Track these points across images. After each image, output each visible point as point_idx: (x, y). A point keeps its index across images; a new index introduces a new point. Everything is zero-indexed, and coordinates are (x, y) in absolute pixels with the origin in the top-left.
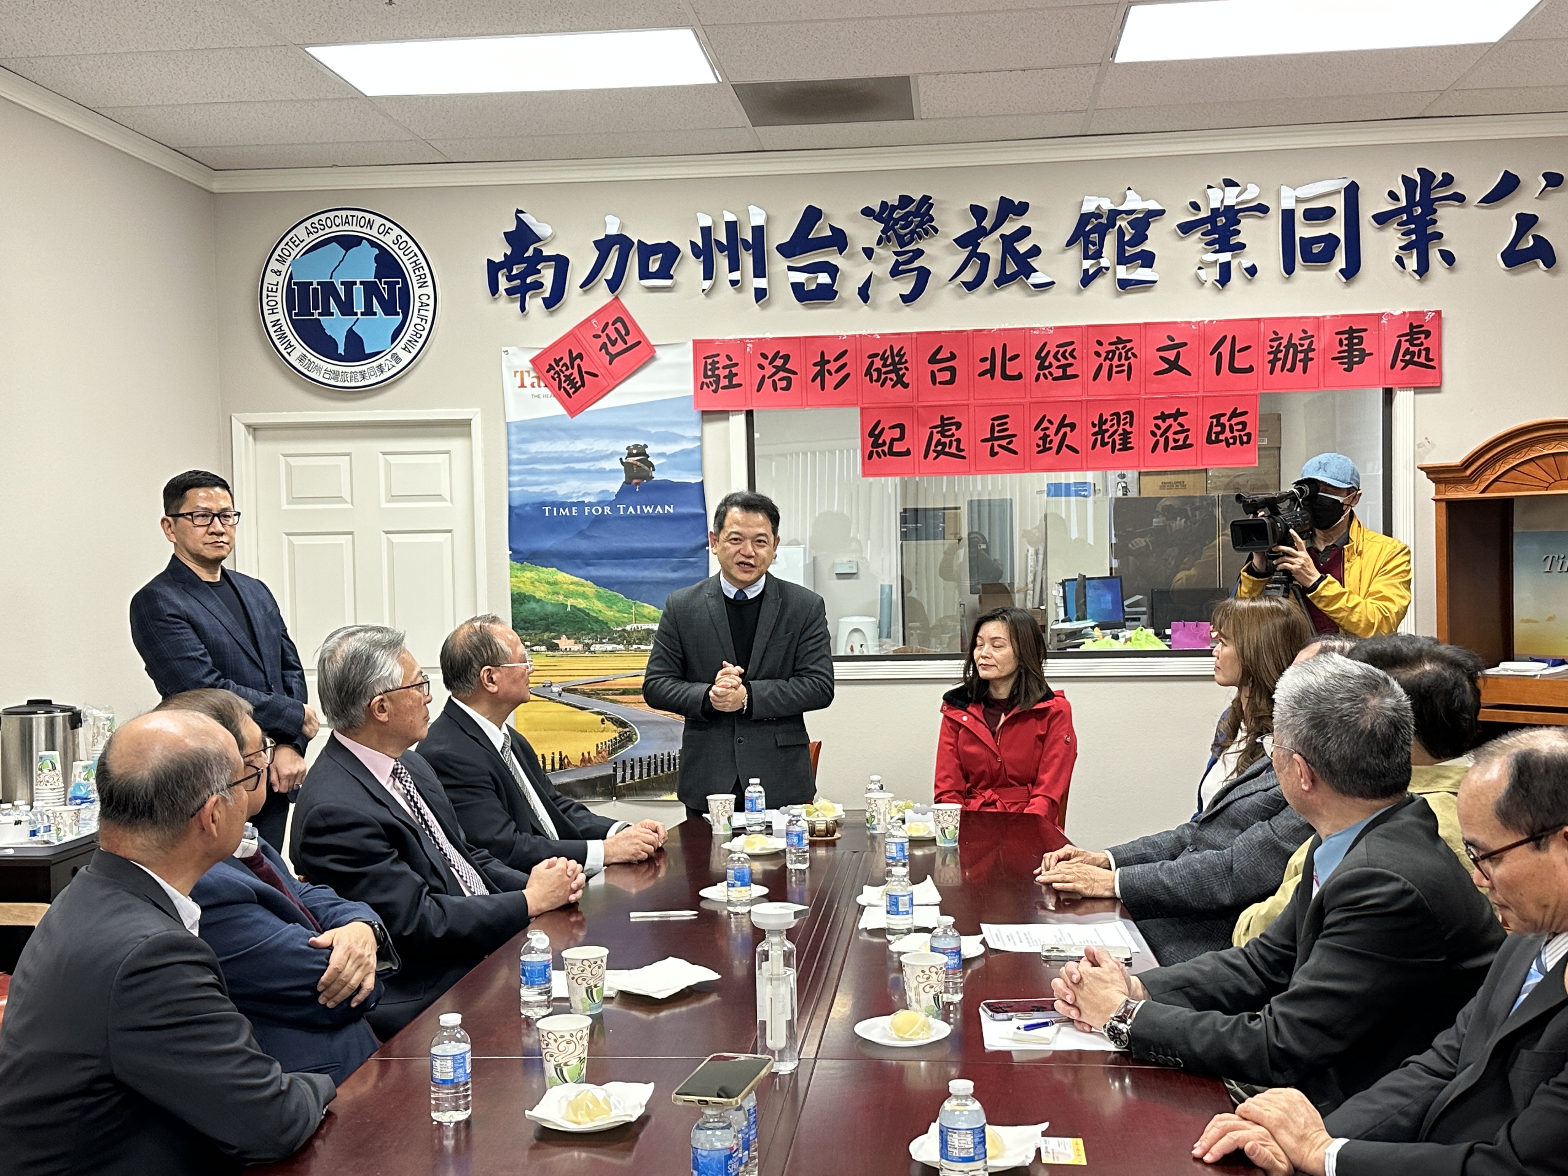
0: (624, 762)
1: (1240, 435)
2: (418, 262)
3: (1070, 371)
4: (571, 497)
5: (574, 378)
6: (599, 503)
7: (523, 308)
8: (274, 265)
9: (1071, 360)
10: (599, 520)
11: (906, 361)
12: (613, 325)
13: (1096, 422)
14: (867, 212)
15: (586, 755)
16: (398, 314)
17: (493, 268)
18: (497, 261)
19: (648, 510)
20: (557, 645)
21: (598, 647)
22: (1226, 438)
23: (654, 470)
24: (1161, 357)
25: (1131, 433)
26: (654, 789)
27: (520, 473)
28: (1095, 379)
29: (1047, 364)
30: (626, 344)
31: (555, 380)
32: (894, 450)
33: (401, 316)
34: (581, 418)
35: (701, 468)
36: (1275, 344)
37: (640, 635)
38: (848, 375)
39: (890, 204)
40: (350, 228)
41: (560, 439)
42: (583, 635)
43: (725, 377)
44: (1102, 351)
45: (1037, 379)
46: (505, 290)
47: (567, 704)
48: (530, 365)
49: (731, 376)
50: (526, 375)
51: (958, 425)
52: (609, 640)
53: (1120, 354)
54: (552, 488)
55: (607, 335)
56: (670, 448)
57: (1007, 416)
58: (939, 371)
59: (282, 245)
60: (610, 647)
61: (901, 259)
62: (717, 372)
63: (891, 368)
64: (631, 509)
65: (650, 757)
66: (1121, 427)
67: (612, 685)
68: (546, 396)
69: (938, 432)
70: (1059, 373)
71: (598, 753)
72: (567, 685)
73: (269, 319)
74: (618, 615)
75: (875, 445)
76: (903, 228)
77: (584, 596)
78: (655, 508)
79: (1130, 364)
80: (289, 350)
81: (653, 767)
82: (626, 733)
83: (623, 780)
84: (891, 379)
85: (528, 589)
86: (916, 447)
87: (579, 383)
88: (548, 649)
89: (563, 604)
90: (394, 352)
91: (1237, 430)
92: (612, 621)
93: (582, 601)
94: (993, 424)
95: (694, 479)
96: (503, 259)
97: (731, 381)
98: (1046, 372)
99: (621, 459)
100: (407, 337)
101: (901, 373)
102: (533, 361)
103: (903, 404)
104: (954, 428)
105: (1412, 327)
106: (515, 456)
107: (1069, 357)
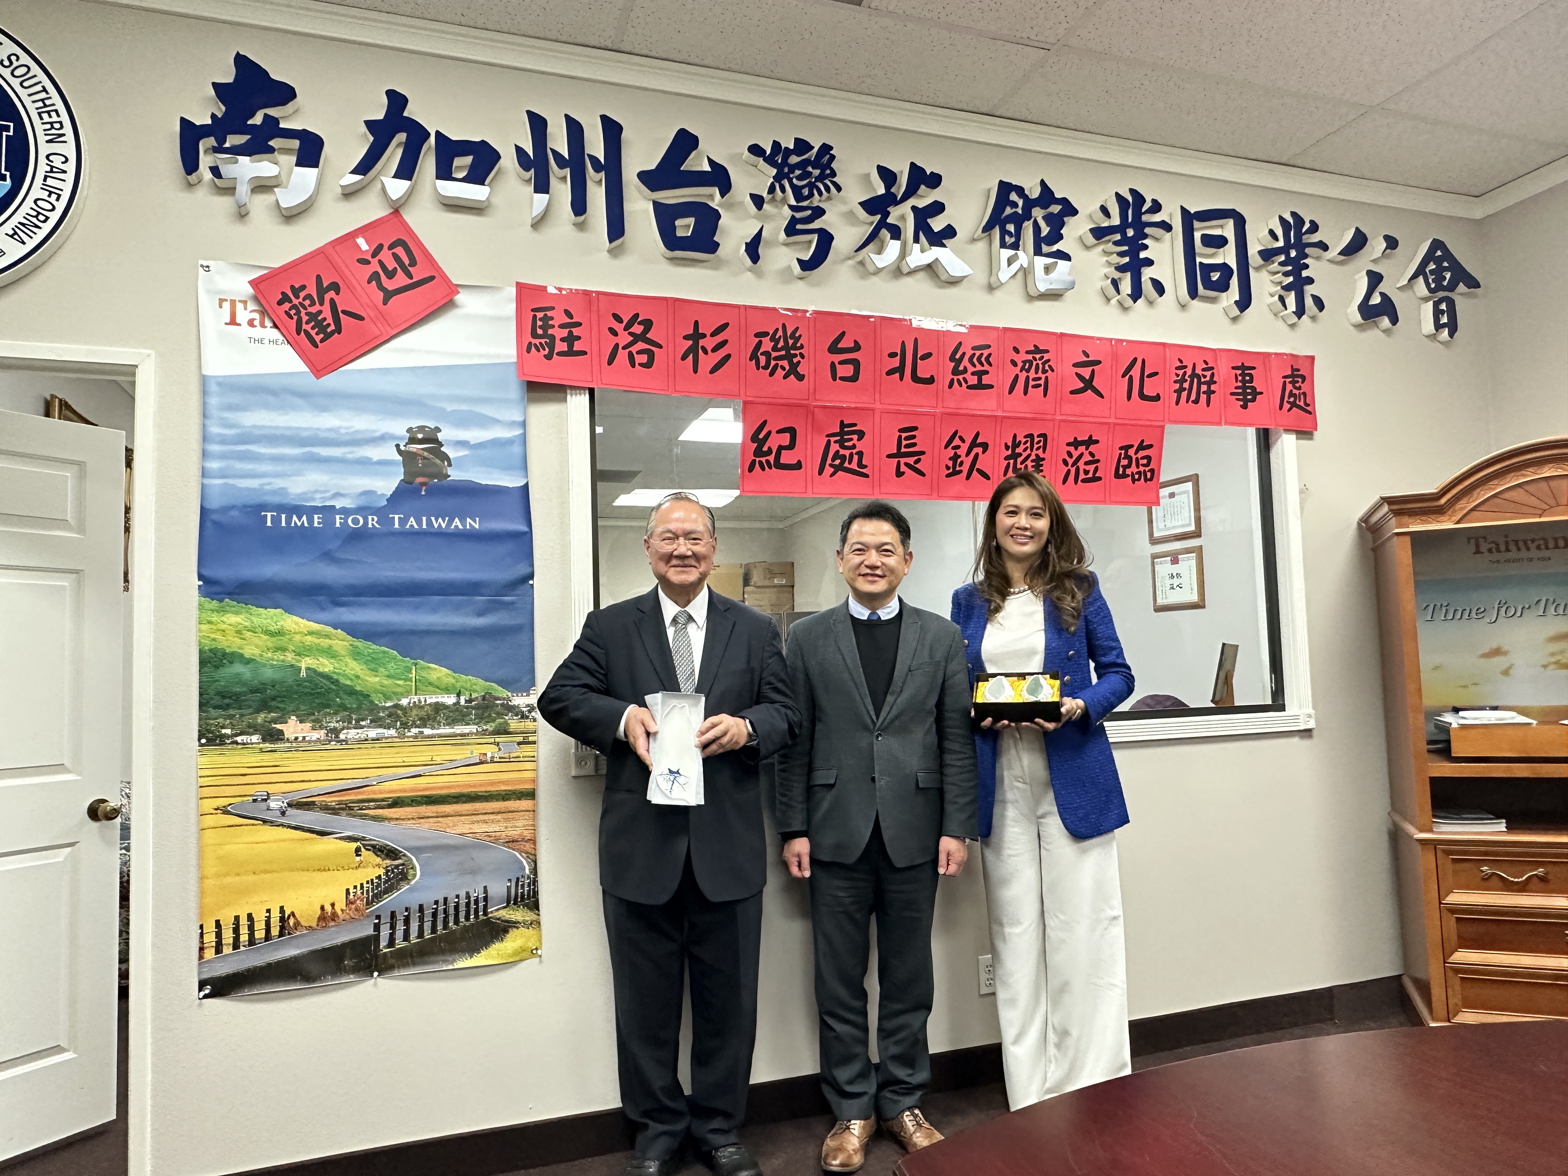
0: (393, 915)
1: (1145, 470)
2: (48, 101)
3: (986, 380)
4: (314, 499)
5: (325, 319)
6: (359, 510)
9: (986, 367)
10: (358, 536)
11: (802, 347)
12: (391, 247)
13: (1010, 444)
14: (756, 150)
15: (328, 908)
16: (4, 178)
17: (190, 133)
18: (198, 123)
19: (440, 523)
20: (281, 732)
21: (352, 734)
22: (1132, 473)
23: (450, 465)
24: (1076, 374)
25: (1043, 459)
26: (442, 952)
27: (223, 456)
28: (1010, 393)
29: (961, 368)
30: (411, 277)
31: (292, 318)
32: (782, 461)
33: (8, 183)
34: (331, 381)
35: (524, 466)
36: (1181, 372)
37: (423, 713)
38: (728, 356)
39: (783, 145)
41: (294, 408)
42: (330, 714)
43: (562, 340)
44: (1019, 359)
45: (950, 386)
47: (296, 828)
48: (250, 290)
49: (571, 339)
50: (239, 307)
51: (861, 435)
52: (372, 721)
53: (1038, 364)
54: (279, 483)
55: (380, 262)
56: (475, 435)
57: (916, 428)
58: (840, 363)
60: (373, 733)
61: (798, 215)
62: (550, 332)
63: (783, 353)
64: (412, 521)
65: (436, 902)
66: (1034, 452)
67: (374, 793)
68: (275, 342)
69: (835, 442)
70: (973, 380)
71: (349, 903)
72: (296, 797)
74: (386, 682)
75: (758, 452)
76: (799, 178)
77: (330, 653)
78: (451, 521)
79: (1047, 378)
81: (441, 916)
82: (397, 867)
83: (391, 942)
84: (783, 368)
85: (230, 643)
86: (809, 458)
87: (332, 327)
88: (264, 740)
89: (292, 666)
91: (1143, 465)
92: (377, 691)
93: (326, 662)
94: (900, 436)
95: (513, 482)
97: (571, 346)
98: (961, 377)
99: (398, 446)
100: (18, 218)
101: (795, 360)
102: (254, 283)
103: (796, 401)
104: (855, 437)
105: (1293, 370)
106: (215, 429)
107: (985, 363)
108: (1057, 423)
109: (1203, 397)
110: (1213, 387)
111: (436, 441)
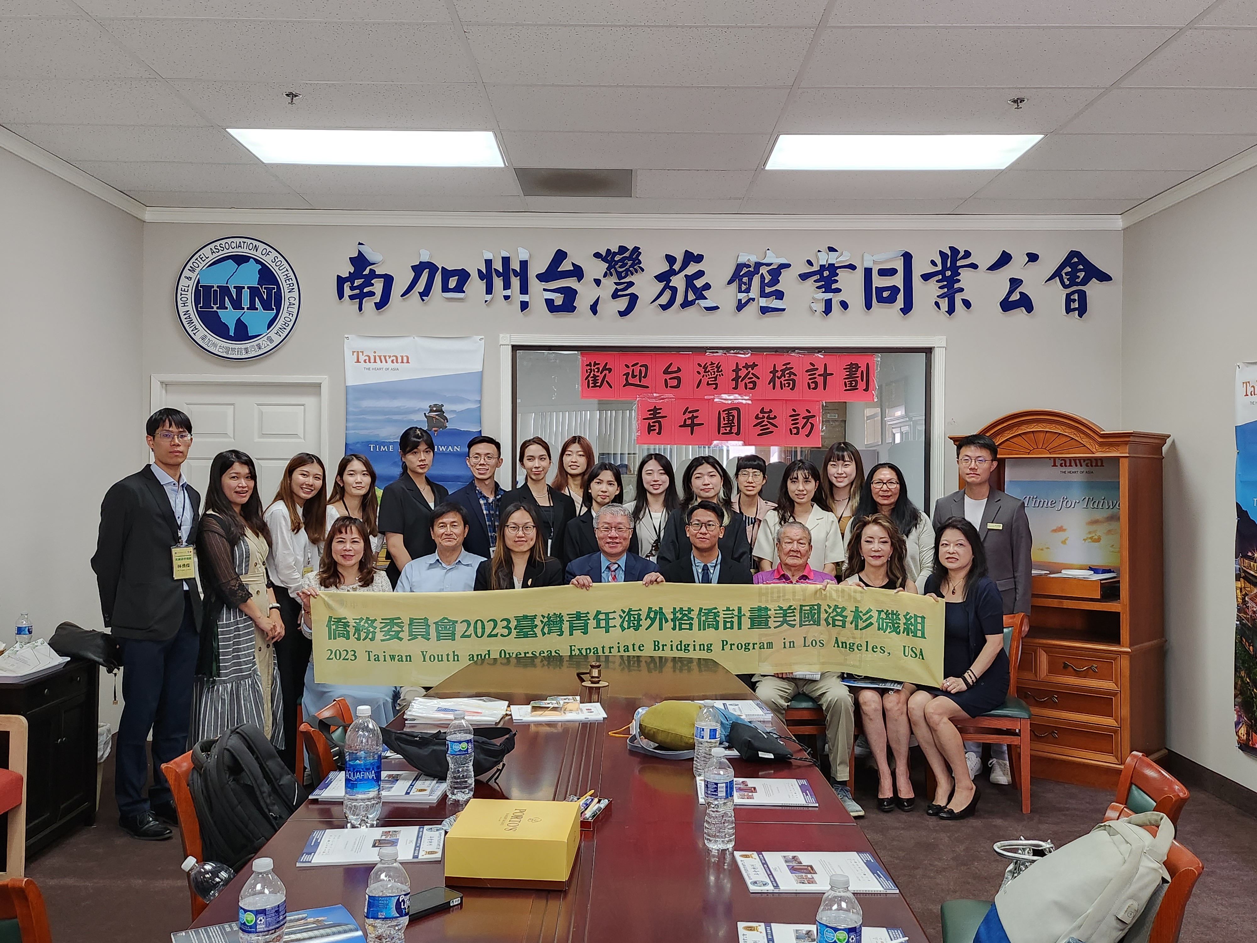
2: (288, 275)
4: (390, 439)
7: (360, 309)
8: (186, 273)
14: (597, 255)
16: (273, 310)
17: (341, 281)
18: (344, 276)
23: (447, 422)
27: (354, 421)
33: (275, 311)
35: (480, 422)
39: (612, 251)
40: (242, 250)
41: (383, 398)
46: (349, 296)
50: (360, 354)
54: (376, 432)
56: (459, 408)
59: (193, 260)
61: (619, 287)
73: (182, 310)
76: (620, 267)
78: (448, 448)
80: (194, 332)
90: (268, 335)
96: (348, 275)
99: (425, 414)
100: (279, 326)
106: (351, 409)
111: (441, 411)
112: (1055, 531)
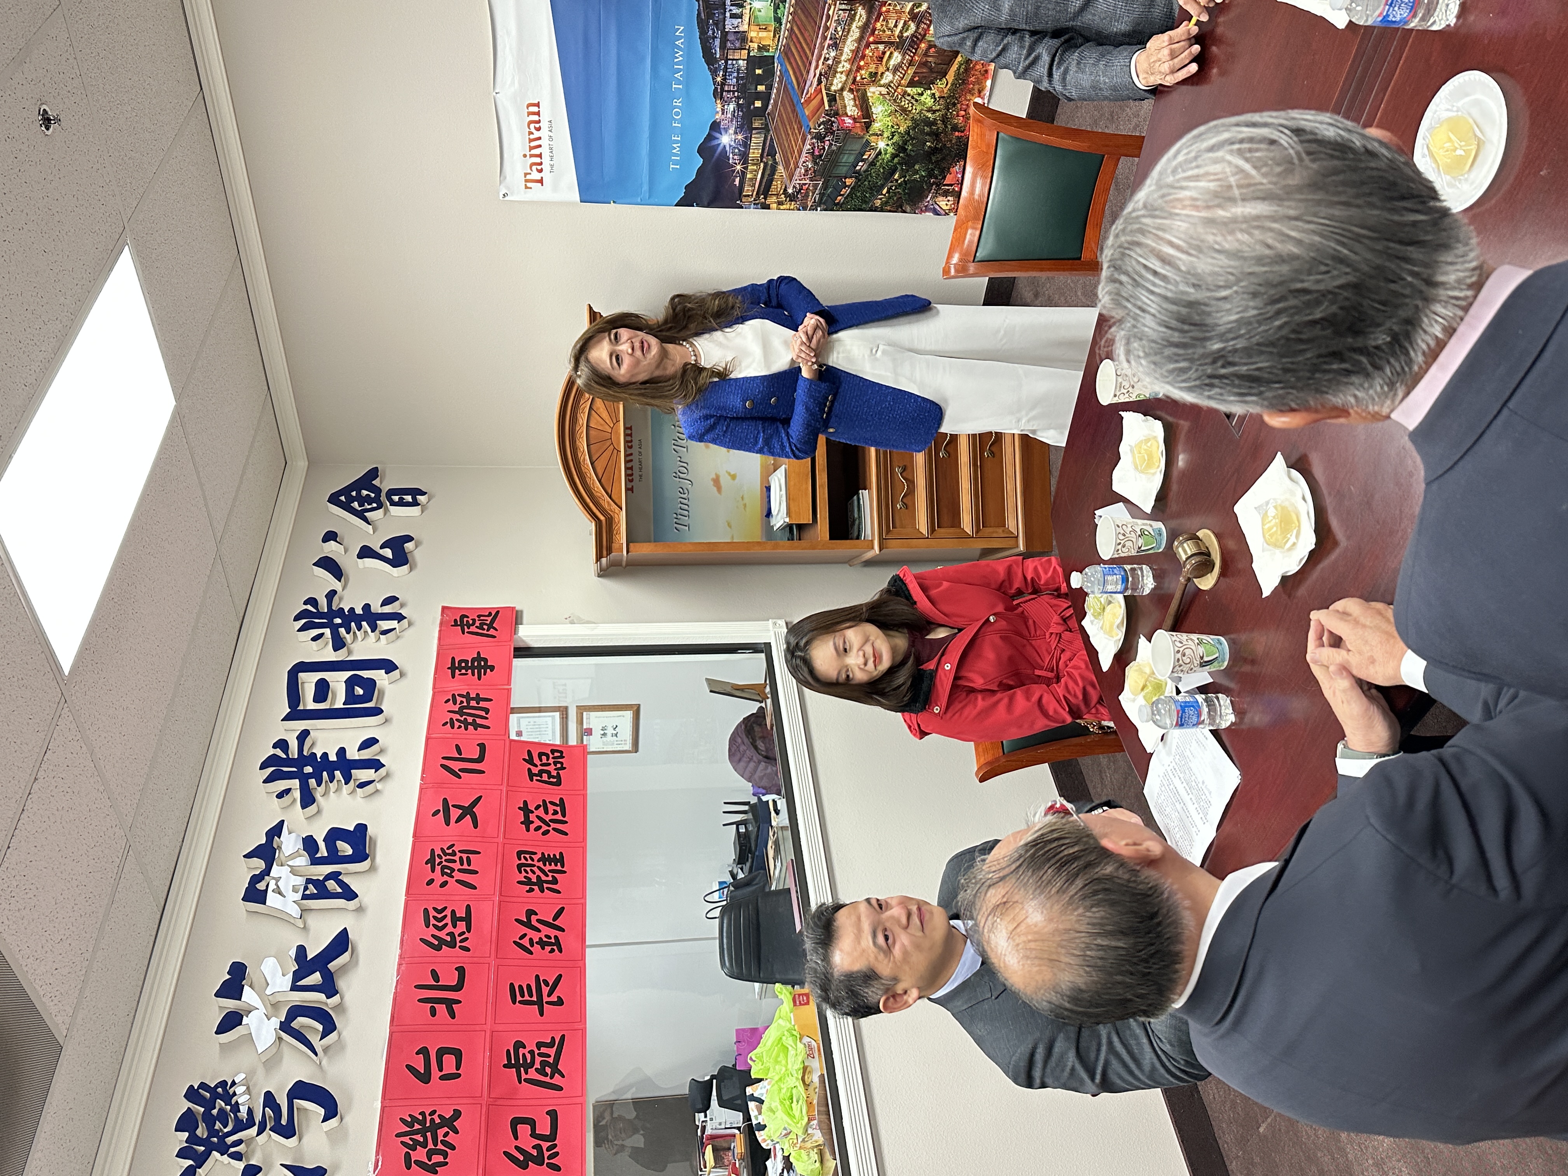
1: (553, 758)
3: (461, 913)
9: (448, 912)
11: (422, 1114)
13: (528, 888)
22: (555, 769)
24: (457, 822)
25: (543, 854)
28: (475, 888)
29: (448, 938)
32: (548, 1132)
44: (439, 879)
45: (468, 950)
51: (519, 1045)
53: (446, 860)
57: (512, 985)
58: (441, 1070)
61: (271, 1124)
63: (429, 1134)
66: (535, 863)
69: (526, 1073)
70: (462, 926)
75: (539, 1161)
76: (225, 1124)
84: (446, 1135)
86: (545, 1103)
91: (548, 759)
94: (520, 1002)
98: (458, 939)
101: (438, 1121)
103: (483, 1118)
104: (521, 1051)
105: (456, 625)
107: (443, 914)
108: (506, 841)
109: (482, 704)
110: (473, 695)
112: (719, 489)
